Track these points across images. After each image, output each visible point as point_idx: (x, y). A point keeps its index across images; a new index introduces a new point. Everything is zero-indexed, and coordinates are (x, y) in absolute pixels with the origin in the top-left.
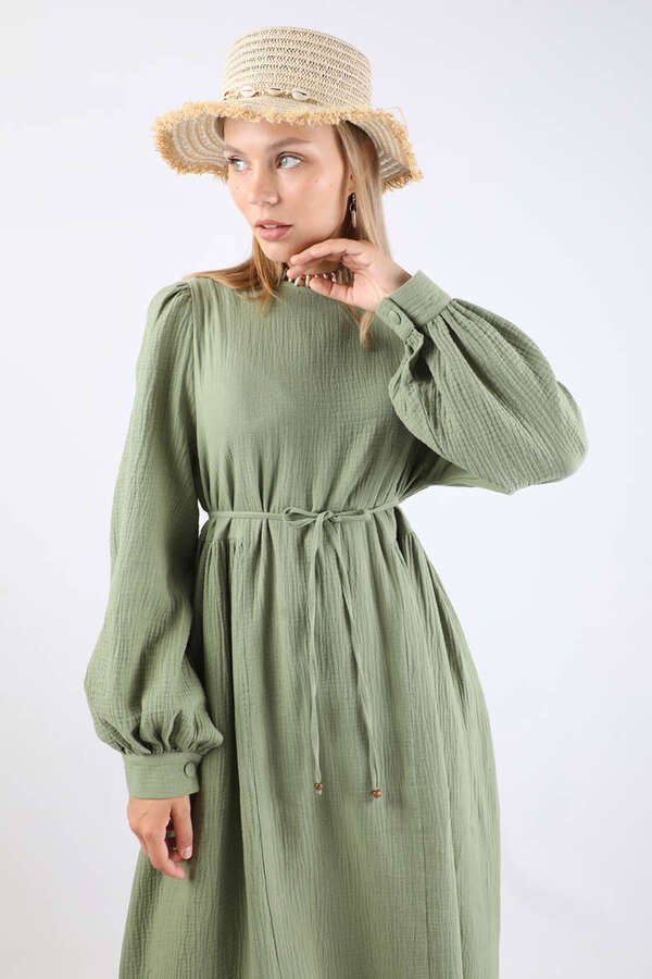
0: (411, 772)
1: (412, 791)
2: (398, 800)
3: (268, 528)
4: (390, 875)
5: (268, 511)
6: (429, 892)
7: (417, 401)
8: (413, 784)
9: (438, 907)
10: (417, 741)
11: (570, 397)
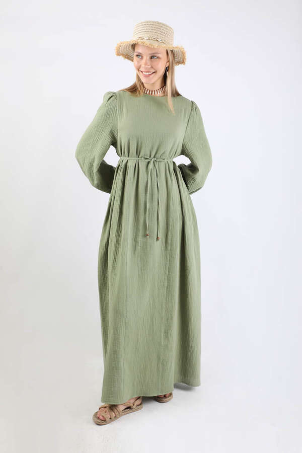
3: (138, 162)
5: (139, 157)
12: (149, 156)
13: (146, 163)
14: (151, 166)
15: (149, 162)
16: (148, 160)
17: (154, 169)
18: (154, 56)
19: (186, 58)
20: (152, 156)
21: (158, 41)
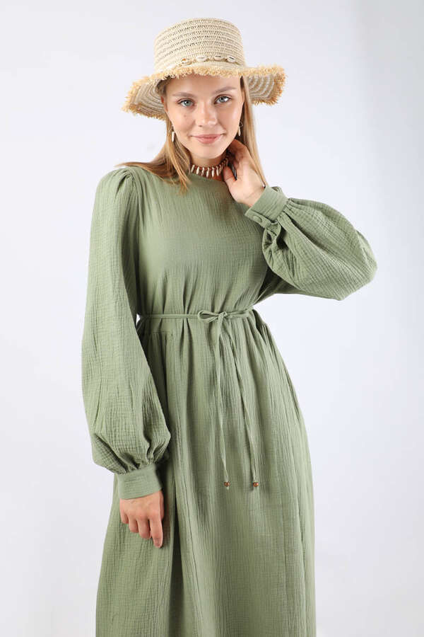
0: (275, 469)
1: (276, 481)
2: (267, 488)
3: (188, 324)
4: (263, 535)
5: (188, 313)
6: (287, 544)
7: (282, 261)
8: (276, 477)
9: (292, 553)
10: (278, 450)
11: (363, 238)
12: (210, 308)
13: (207, 327)
14: (217, 331)
15: (211, 324)
16: (208, 320)
17: (224, 336)
18: (223, 97)
19: (283, 88)
20: (218, 309)
21: (226, 60)
